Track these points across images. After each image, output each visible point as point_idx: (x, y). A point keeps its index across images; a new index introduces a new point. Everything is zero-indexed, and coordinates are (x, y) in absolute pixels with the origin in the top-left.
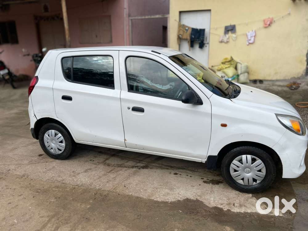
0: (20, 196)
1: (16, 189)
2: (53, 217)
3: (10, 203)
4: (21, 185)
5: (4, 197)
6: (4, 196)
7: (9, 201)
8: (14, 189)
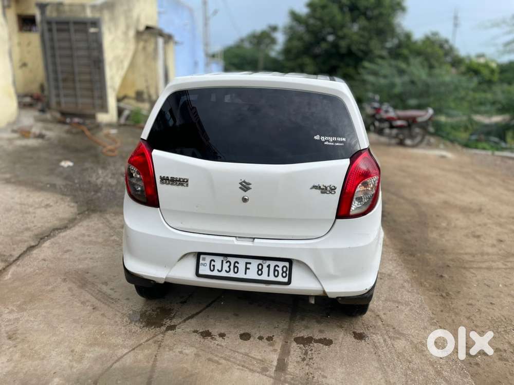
0: (471, 305)
1: (466, 317)
2: (465, 268)
3: (491, 303)
4: (453, 317)
5: (492, 317)
6: (490, 318)
7: (491, 306)
8: (469, 318)
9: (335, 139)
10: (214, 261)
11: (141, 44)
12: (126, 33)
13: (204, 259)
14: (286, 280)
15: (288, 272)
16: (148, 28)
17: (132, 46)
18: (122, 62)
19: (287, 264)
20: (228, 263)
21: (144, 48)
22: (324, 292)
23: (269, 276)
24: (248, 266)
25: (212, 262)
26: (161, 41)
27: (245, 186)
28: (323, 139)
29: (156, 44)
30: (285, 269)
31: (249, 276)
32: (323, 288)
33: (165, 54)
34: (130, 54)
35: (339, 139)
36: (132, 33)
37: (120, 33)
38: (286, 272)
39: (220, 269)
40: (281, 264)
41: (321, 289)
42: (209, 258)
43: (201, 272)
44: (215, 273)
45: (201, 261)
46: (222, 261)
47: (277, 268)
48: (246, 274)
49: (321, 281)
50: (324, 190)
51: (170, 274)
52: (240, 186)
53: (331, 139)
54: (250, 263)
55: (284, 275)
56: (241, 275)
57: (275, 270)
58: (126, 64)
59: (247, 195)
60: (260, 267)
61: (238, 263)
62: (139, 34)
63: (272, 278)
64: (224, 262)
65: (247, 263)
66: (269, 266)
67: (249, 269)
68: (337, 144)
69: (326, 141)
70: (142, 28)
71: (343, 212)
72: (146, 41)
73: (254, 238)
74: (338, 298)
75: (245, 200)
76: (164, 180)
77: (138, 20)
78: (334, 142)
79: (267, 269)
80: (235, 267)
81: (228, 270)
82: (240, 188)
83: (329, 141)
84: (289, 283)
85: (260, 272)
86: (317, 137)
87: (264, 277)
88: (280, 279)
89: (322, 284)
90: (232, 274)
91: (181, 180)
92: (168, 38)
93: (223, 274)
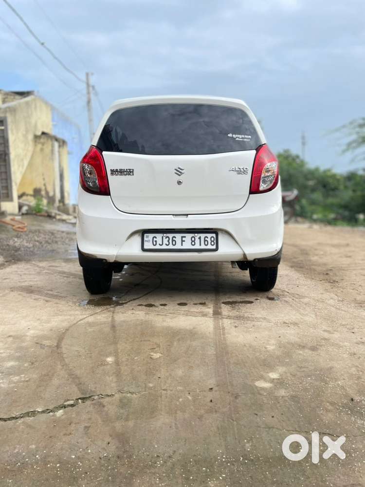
9: (243, 136)
10: (156, 238)
11: (39, 146)
12: (25, 136)
13: (147, 237)
14: (214, 247)
15: (215, 241)
16: (43, 133)
17: (31, 148)
18: (22, 160)
19: (214, 235)
20: (168, 238)
21: (42, 150)
22: (245, 255)
23: (200, 245)
24: (184, 239)
25: (155, 238)
26: (56, 144)
27: (179, 172)
28: (234, 136)
29: (53, 146)
30: (212, 239)
31: (184, 247)
32: (243, 251)
33: (60, 155)
34: (29, 154)
35: (246, 137)
36: (30, 137)
37: (20, 135)
38: (213, 241)
39: (161, 244)
40: (209, 235)
41: (241, 252)
42: (151, 236)
43: (145, 247)
44: (158, 247)
45: (145, 239)
46: (163, 237)
47: (206, 239)
48: (182, 245)
49: (241, 247)
50: (240, 172)
51: (120, 251)
52: (176, 171)
53: (240, 136)
54: (185, 237)
55: (213, 243)
56: (178, 246)
57: (205, 241)
58: (26, 163)
59: (181, 178)
60: (193, 239)
61: (175, 238)
62: (36, 137)
63: (203, 247)
64: (164, 238)
65: (182, 237)
66: (200, 238)
67: (184, 241)
68: (245, 140)
69: (237, 138)
70: (39, 133)
71: (254, 189)
72: (43, 144)
73: (187, 215)
74: (255, 260)
75: (179, 183)
76: (113, 172)
77: (36, 126)
78: (242, 138)
79: (199, 240)
80: (173, 240)
81: (167, 243)
82: (176, 173)
83: (239, 138)
84: (216, 249)
85: (193, 243)
86: (230, 135)
87: (197, 246)
88: (209, 247)
89: (243, 248)
90: (171, 247)
91: (128, 171)
92: (62, 143)
93: (164, 247)
